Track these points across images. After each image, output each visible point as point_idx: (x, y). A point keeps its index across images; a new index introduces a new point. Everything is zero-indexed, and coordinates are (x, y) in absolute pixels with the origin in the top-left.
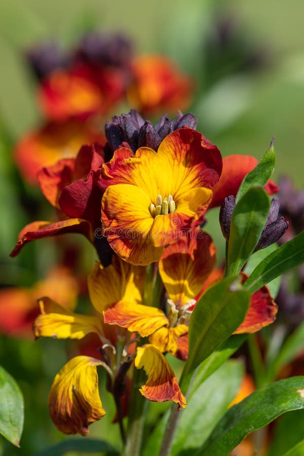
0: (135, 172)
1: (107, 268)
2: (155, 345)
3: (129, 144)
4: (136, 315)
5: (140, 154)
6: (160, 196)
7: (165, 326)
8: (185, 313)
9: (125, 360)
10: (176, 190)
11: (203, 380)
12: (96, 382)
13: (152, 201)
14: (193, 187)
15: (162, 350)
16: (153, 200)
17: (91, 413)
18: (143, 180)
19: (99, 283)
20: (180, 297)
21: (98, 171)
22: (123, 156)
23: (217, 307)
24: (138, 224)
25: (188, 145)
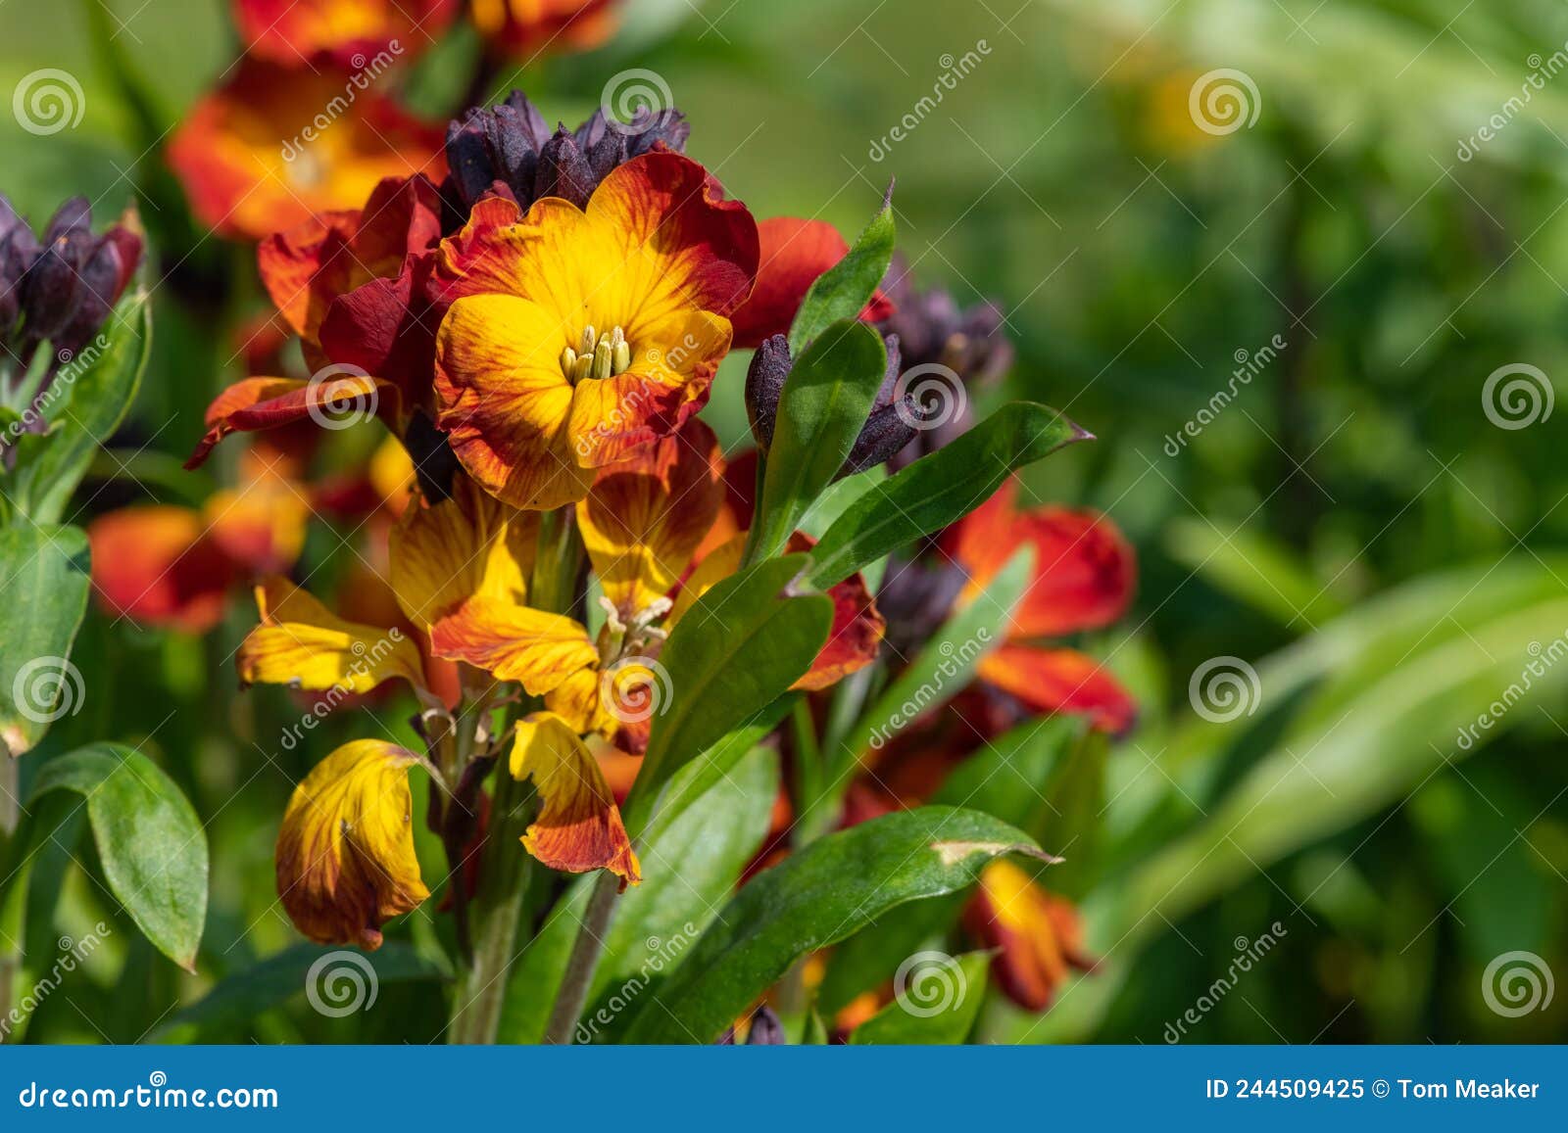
0: (526, 263)
1: (439, 507)
2: (558, 715)
3: (510, 186)
4: (515, 634)
5: (541, 215)
6: (592, 329)
7: (589, 666)
8: (643, 632)
9: (481, 753)
10: (633, 313)
11: (682, 807)
12: (407, 813)
13: (568, 340)
14: (678, 307)
15: (578, 727)
16: (571, 339)
17: (391, 892)
18: (547, 286)
19: (417, 545)
20: (631, 591)
21: (429, 256)
22: (495, 220)
23: (737, 630)
24: (532, 402)
25: (667, 196)
